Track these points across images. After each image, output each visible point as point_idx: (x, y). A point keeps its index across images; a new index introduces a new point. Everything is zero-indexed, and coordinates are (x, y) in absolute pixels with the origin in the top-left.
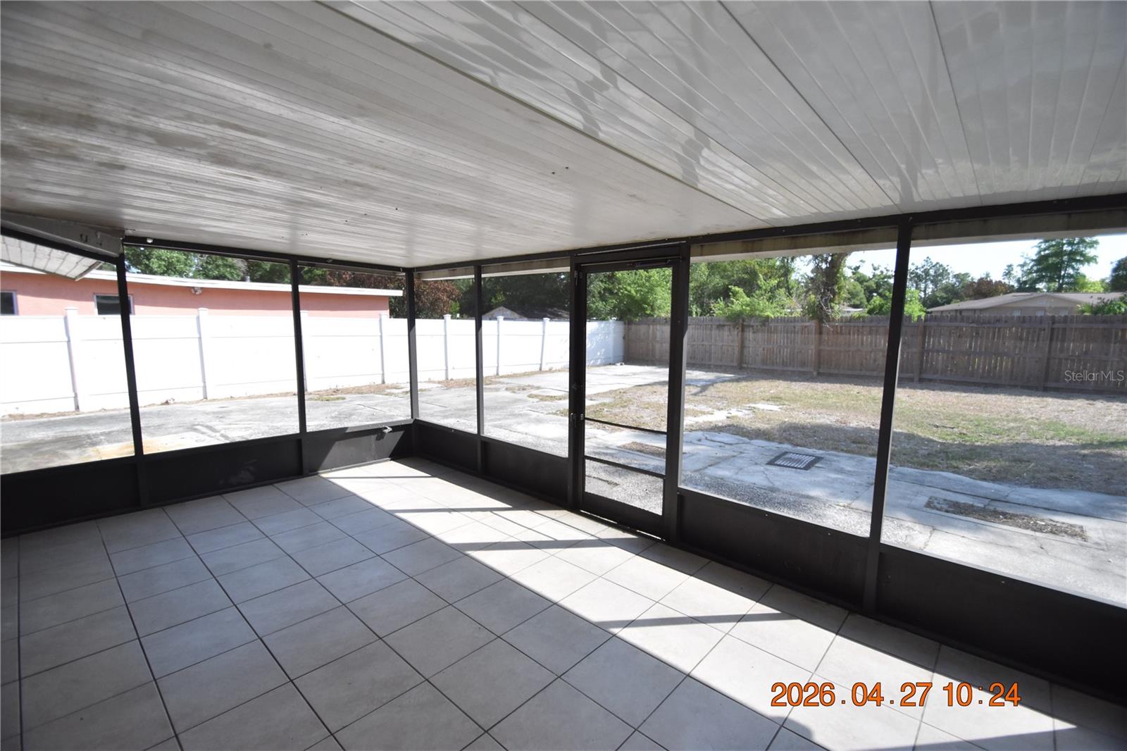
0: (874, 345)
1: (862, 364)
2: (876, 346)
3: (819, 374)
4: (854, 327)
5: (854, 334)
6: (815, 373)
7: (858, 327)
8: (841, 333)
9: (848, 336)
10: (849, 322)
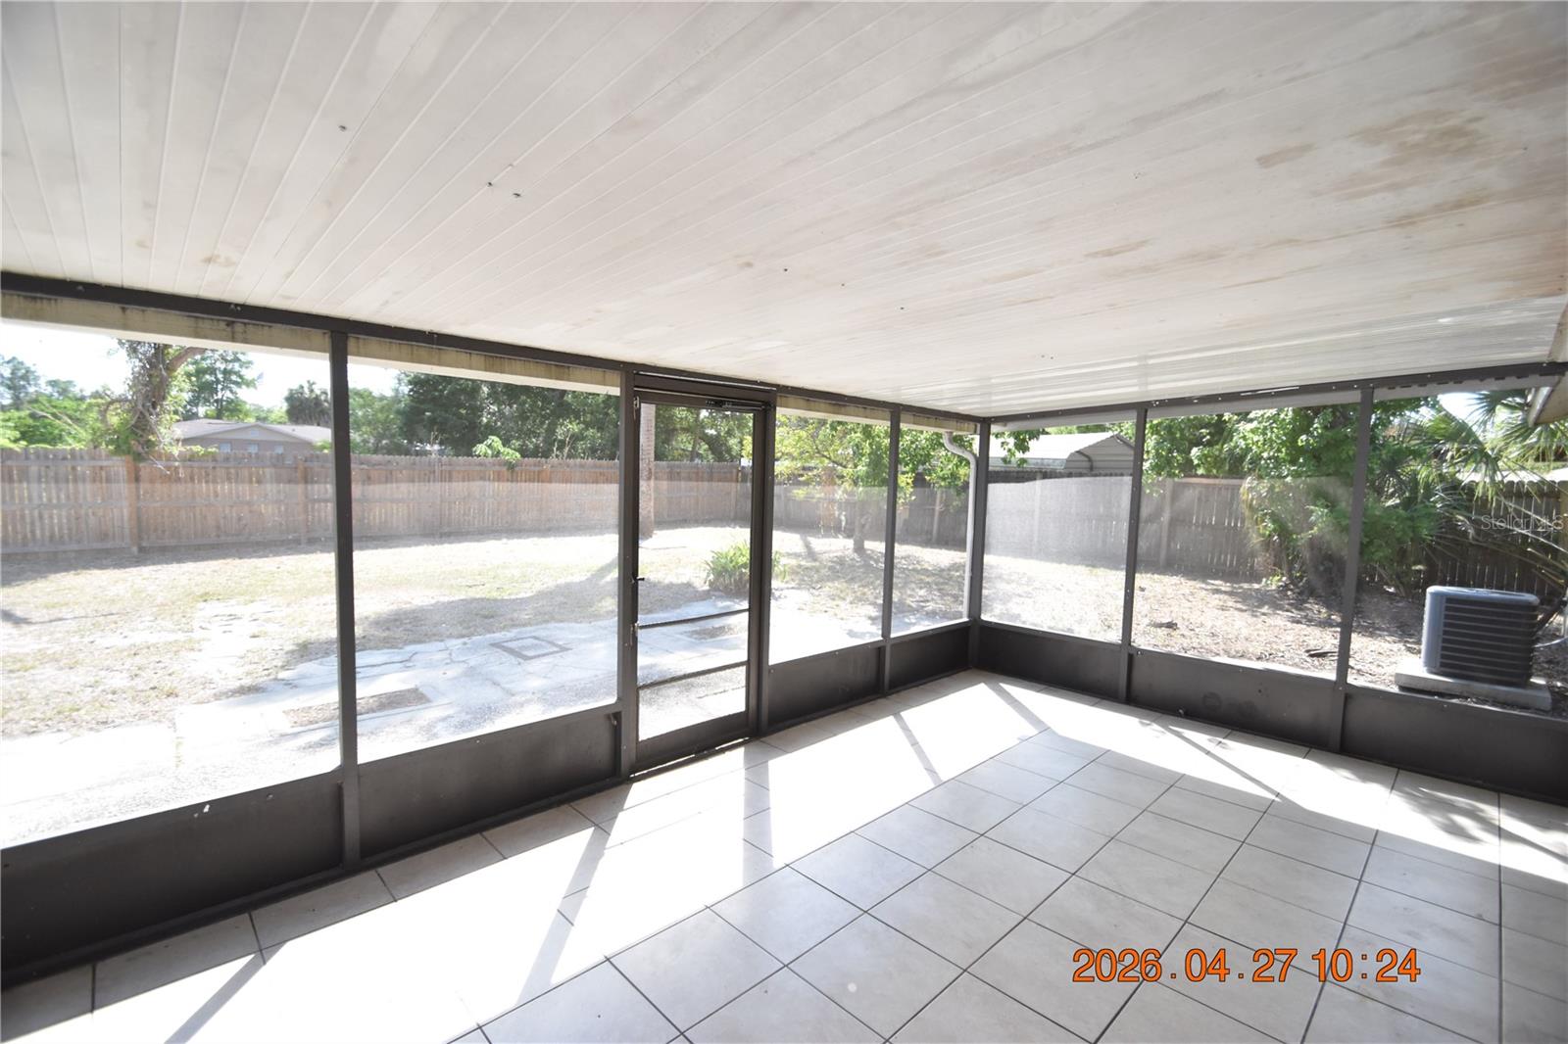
0: (234, 496)
1: (218, 527)
2: (238, 497)
3: (141, 549)
4: (200, 468)
5: (200, 481)
6: (135, 549)
7: (207, 468)
8: (178, 480)
9: (190, 485)
10: (190, 460)
